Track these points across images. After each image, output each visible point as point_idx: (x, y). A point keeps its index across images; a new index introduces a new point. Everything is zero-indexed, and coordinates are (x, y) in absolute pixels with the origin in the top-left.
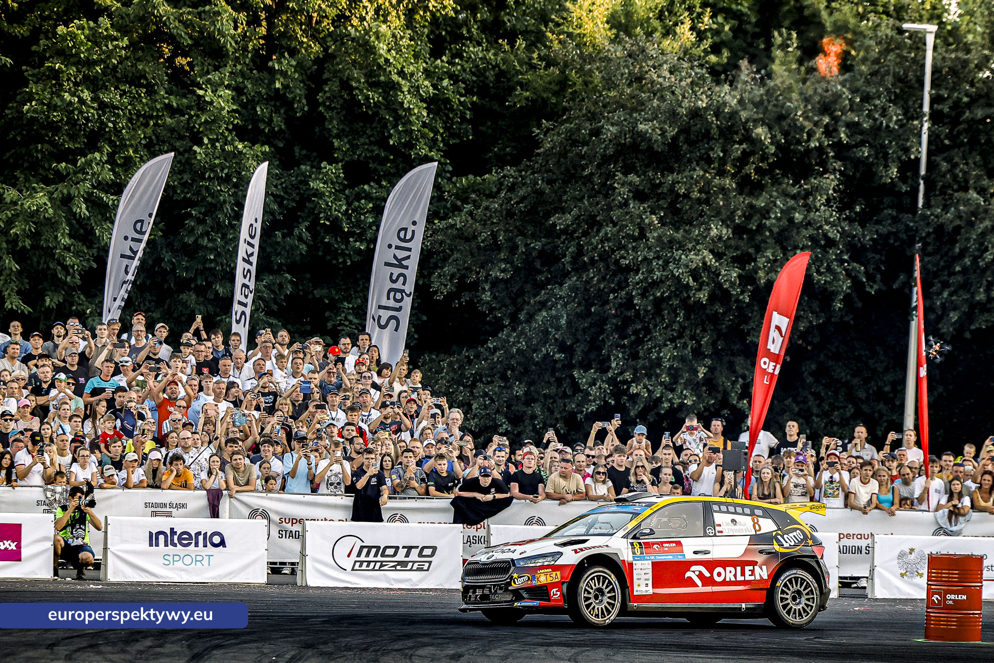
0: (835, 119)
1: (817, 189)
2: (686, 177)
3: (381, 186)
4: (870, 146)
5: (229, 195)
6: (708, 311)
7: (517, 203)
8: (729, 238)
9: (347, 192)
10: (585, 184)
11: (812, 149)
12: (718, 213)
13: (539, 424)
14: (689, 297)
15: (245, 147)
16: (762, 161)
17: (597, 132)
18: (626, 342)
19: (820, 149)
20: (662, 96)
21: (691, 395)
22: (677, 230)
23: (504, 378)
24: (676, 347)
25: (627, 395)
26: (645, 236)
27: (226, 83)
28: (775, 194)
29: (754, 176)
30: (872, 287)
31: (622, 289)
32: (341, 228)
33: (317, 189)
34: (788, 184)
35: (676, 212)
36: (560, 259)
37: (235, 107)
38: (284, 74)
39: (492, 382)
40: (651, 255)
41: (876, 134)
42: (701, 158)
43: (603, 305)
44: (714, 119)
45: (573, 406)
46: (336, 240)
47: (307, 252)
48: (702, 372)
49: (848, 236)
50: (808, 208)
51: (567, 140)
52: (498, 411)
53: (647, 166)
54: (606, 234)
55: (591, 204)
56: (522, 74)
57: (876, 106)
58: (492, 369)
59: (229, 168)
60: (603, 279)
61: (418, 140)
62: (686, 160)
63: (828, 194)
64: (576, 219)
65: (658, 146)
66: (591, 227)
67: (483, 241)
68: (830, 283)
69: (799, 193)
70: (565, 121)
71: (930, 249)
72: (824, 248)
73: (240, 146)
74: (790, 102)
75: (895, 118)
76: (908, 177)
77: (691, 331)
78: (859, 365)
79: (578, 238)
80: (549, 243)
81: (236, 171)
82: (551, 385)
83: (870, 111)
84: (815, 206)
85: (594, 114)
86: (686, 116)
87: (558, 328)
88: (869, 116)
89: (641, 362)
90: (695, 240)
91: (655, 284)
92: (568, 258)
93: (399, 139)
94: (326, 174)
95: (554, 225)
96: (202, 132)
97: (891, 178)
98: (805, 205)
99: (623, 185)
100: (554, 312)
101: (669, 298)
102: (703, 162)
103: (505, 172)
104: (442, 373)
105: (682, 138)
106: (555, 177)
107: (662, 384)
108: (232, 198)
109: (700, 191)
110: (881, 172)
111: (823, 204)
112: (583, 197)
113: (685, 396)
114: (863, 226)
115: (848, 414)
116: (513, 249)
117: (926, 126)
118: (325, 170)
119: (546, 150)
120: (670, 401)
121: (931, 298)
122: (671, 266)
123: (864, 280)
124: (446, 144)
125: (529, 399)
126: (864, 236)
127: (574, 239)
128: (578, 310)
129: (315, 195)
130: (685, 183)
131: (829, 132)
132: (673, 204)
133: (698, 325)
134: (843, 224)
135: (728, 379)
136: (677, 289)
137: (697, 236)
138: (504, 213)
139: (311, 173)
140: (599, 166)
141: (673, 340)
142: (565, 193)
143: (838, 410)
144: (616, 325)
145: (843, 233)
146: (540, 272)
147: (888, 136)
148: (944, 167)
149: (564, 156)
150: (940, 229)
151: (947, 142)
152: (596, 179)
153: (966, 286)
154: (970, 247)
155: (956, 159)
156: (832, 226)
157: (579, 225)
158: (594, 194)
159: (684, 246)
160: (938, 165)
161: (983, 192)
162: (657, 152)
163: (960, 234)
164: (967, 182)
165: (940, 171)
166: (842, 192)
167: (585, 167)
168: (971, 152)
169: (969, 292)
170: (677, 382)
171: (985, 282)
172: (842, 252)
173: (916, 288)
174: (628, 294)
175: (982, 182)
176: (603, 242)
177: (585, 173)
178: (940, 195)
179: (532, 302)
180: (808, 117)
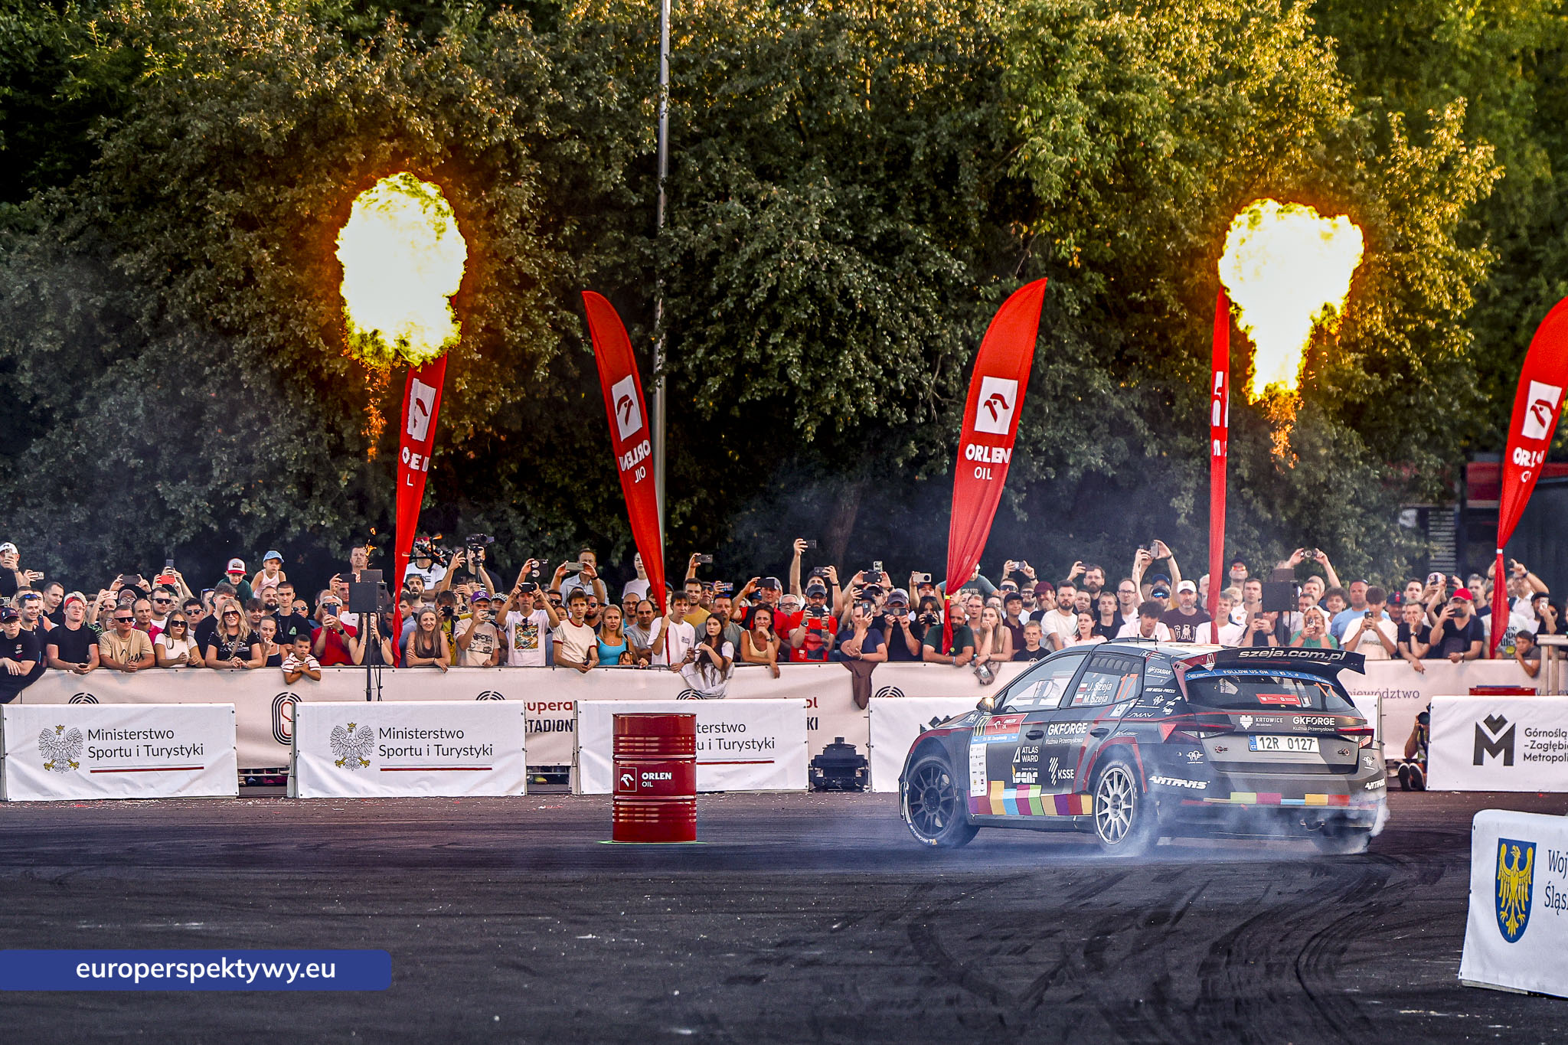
0: (531, 101)
1: (505, 204)
2: (312, 192)
4: (583, 138)
6: (351, 389)
7: (69, 239)
10: (166, 209)
11: (497, 146)
13: (109, 564)
14: (321, 368)
16: (424, 165)
17: (180, 133)
18: (233, 438)
19: (508, 144)
20: (274, 75)
21: (331, 513)
22: (301, 269)
23: (57, 498)
24: (305, 444)
25: (237, 516)
26: (253, 280)
31: (222, 360)
34: (463, 197)
35: (300, 244)
36: (134, 320)
39: (40, 504)
40: (262, 308)
41: (590, 121)
42: (335, 164)
43: (197, 387)
44: (350, 105)
45: (161, 536)
48: (345, 478)
49: (555, 271)
50: (493, 232)
51: (138, 144)
52: (49, 548)
53: (257, 179)
54: (197, 279)
55: (175, 238)
56: (76, 53)
57: (589, 80)
58: (39, 485)
60: (198, 346)
62: (312, 168)
63: (521, 211)
64: (155, 260)
65: (270, 149)
66: (176, 271)
67: (19, 297)
68: (529, 341)
69: (478, 210)
70: (138, 116)
72: (519, 290)
74: (461, 76)
75: (616, 97)
76: (642, 183)
77: (327, 418)
78: (582, 461)
79: (158, 287)
80: (118, 298)
82: (128, 506)
83: (581, 87)
84: (503, 229)
85: (176, 105)
86: (310, 102)
87: (133, 421)
88: (580, 94)
89: (256, 468)
91: (272, 351)
92: (145, 319)
95: (121, 269)
97: (615, 185)
98: (488, 228)
99: (220, 207)
100: (125, 398)
101: (293, 370)
102: (336, 170)
103: (50, 195)
105: (305, 136)
106: (121, 200)
107: (287, 498)
110: (600, 176)
111: (515, 225)
112: (165, 228)
113: (323, 515)
114: (575, 254)
115: (568, 535)
116: (65, 307)
117: (664, 105)
119: (108, 161)
120: (301, 523)
121: (680, 360)
122: (292, 323)
123: (580, 335)
125: (95, 528)
126: (578, 271)
127: (152, 291)
128: (162, 394)
130: (311, 200)
131: (519, 120)
132: (294, 233)
133: (337, 409)
134: (546, 255)
135: (384, 486)
136: (303, 358)
138: (49, 256)
140: (187, 180)
141: (301, 433)
142: (140, 220)
143: (553, 529)
144: (219, 414)
145: (545, 268)
146: (106, 341)
147: (608, 123)
148: (693, 165)
149: (136, 168)
150: (688, 257)
151: (695, 129)
152: (183, 201)
153: (729, 340)
154: (733, 282)
155: (711, 154)
156: (528, 256)
157: (159, 268)
158: (180, 222)
159: (311, 293)
160: (683, 164)
161: (749, 199)
162: (268, 157)
163: (717, 263)
164: (726, 186)
165: (687, 172)
166: (543, 208)
167: (165, 183)
168: (732, 143)
169: (734, 348)
170: (309, 495)
171: (757, 333)
172: (545, 295)
173: (659, 346)
174: (232, 367)
175: (749, 186)
176: (193, 292)
177: (165, 191)
178: (688, 207)
179: (95, 384)
180: (488, 99)
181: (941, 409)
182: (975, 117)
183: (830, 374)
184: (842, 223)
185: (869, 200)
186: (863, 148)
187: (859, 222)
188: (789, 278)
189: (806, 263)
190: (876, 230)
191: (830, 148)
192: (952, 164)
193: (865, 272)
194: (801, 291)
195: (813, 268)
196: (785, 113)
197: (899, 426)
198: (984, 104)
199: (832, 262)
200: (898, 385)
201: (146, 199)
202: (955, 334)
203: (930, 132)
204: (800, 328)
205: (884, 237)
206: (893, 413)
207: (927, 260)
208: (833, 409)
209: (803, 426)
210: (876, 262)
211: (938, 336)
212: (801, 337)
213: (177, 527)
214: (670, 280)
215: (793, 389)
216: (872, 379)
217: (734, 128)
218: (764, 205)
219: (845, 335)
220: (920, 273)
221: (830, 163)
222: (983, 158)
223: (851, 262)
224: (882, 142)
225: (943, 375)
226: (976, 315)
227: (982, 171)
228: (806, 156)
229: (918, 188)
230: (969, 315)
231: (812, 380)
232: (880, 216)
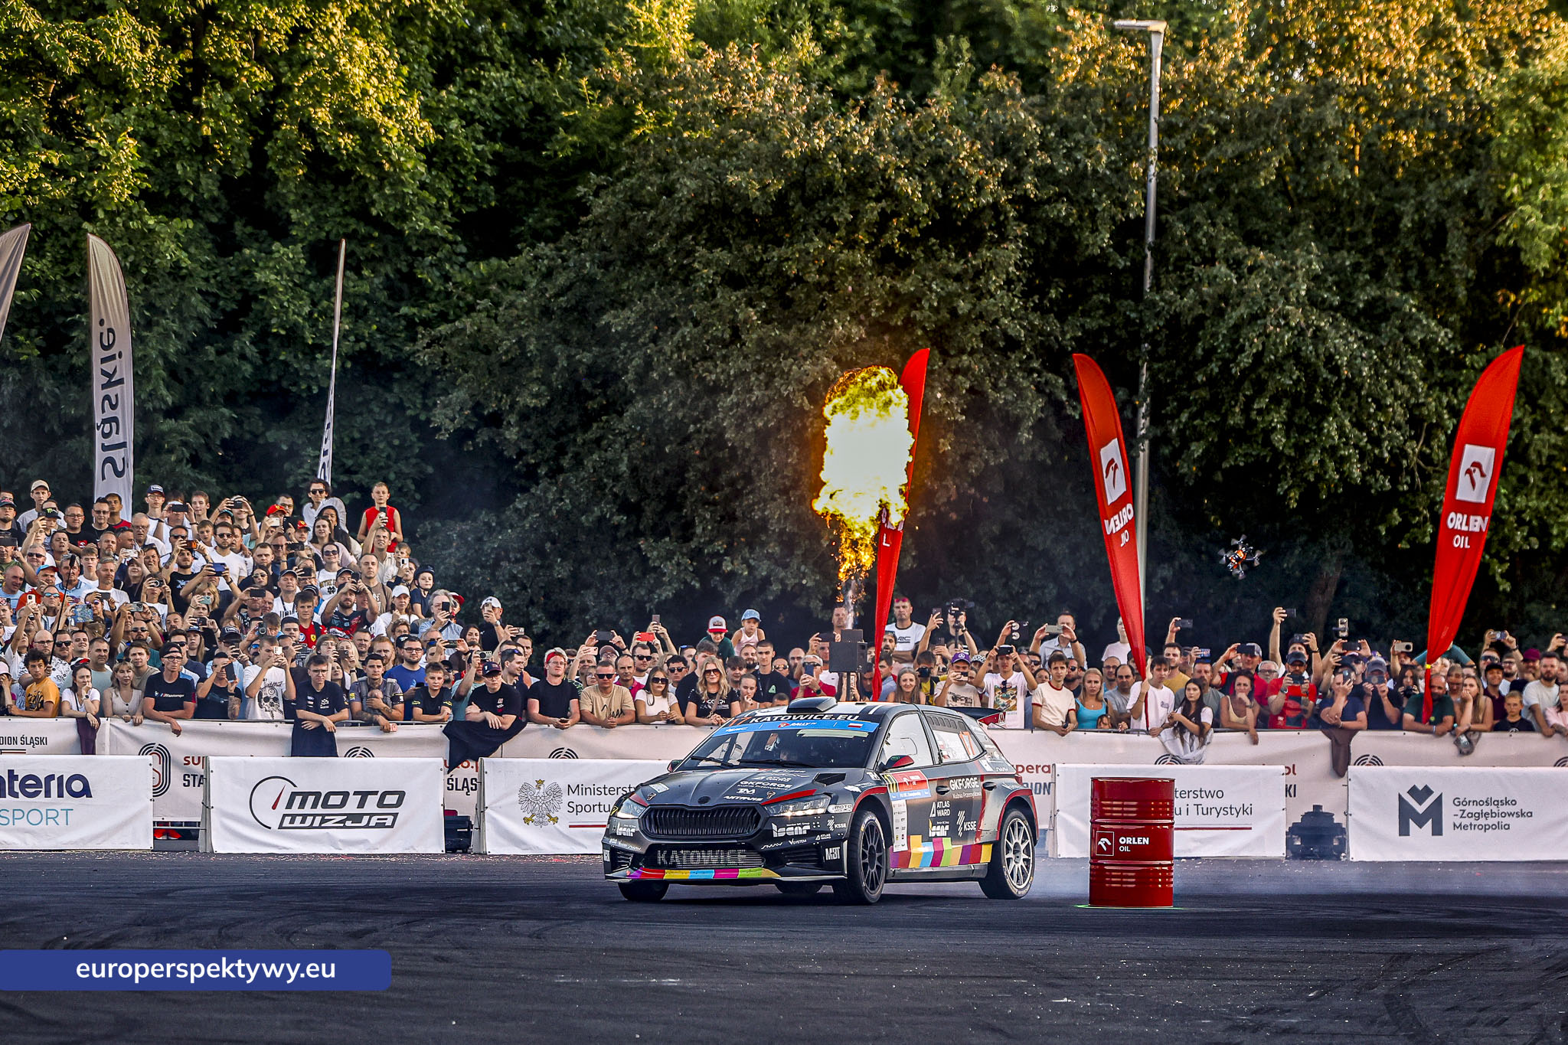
0: (1020, 163)
1: (991, 265)
2: (800, 251)
3: (361, 277)
4: (1071, 201)
5: (136, 293)
7: (557, 295)
8: (861, 339)
9: (311, 286)
10: (654, 267)
11: (984, 207)
12: (846, 305)
13: (591, 619)
14: (805, 427)
15: (158, 222)
16: (910, 226)
17: (669, 190)
18: (717, 496)
19: (995, 206)
20: (763, 134)
21: (813, 571)
22: (787, 328)
23: (540, 553)
24: (788, 503)
25: (718, 574)
26: (739, 339)
27: (130, 129)
28: (930, 274)
29: (900, 249)
30: (1075, 408)
31: (707, 418)
32: (303, 338)
33: (266, 283)
34: (948, 258)
35: (787, 303)
36: (620, 377)
37: (142, 165)
38: (214, 114)
39: (524, 559)
40: (748, 366)
41: (1078, 184)
42: (822, 223)
43: (681, 444)
44: (839, 165)
45: (642, 593)
46: (296, 357)
47: (253, 375)
48: (826, 538)
49: (1040, 334)
50: (979, 294)
51: (626, 202)
52: (532, 603)
53: (744, 237)
54: (684, 337)
55: (662, 296)
56: (567, 109)
57: (1077, 142)
58: (523, 540)
59: (136, 253)
60: (683, 404)
61: (413, 208)
62: (800, 228)
63: (1008, 273)
64: (643, 316)
65: (759, 208)
66: (662, 328)
67: (506, 353)
68: (1013, 403)
69: (965, 271)
70: (627, 174)
71: (1161, 350)
72: (1004, 352)
73: (151, 222)
74: (950, 137)
75: (1104, 159)
76: (1129, 247)
79: (645, 344)
80: (604, 354)
81: (146, 258)
82: (611, 563)
83: (1070, 150)
84: (989, 291)
85: (664, 163)
86: (798, 161)
87: (617, 478)
88: (1068, 156)
89: (739, 525)
90: (812, 343)
91: (757, 409)
92: (631, 376)
93: (386, 206)
94: (280, 261)
95: (608, 325)
96: (96, 202)
97: (1102, 249)
98: (973, 290)
99: (707, 265)
100: (609, 455)
101: (778, 429)
102: (824, 230)
103: (538, 251)
104: (451, 546)
105: (793, 195)
106: (610, 257)
107: (769, 556)
108: (140, 298)
109: (820, 272)
110: (1087, 239)
111: (1001, 287)
112: (652, 285)
113: (804, 574)
114: (1062, 318)
115: (1048, 598)
116: (552, 363)
117: (1153, 169)
118: (276, 255)
119: (597, 218)
120: (782, 581)
121: (1164, 424)
122: (777, 382)
123: (1064, 398)
124: (457, 214)
125: (577, 584)
126: (1063, 333)
127: (640, 348)
128: (646, 451)
129: (264, 292)
130: (798, 259)
131: (1008, 182)
132: (781, 292)
134: (1031, 317)
136: (787, 417)
137: (816, 336)
138: (537, 312)
139: (258, 259)
140: (675, 238)
141: (785, 491)
142: (627, 278)
143: (1034, 592)
144: (703, 472)
145: (1031, 330)
146: (592, 397)
147: (1095, 186)
148: (1180, 229)
149: (625, 225)
150: (1174, 321)
151: (1183, 193)
152: (670, 259)
153: (1214, 404)
154: (1219, 346)
155: (1198, 218)
156: (1013, 318)
157: (646, 325)
158: (667, 280)
159: (796, 353)
160: (1171, 227)
161: (1235, 264)
162: (757, 216)
163: (1203, 328)
164: (1213, 251)
165: (1174, 236)
166: (1030, 270)
167: (652, 241)
168: (1220, 207)
169: (1218, 413)
170: (791, 554)
171: (1242, 398)
172: (1030, 357)
173: (1143, 410)
174: (717, 424)
175: (1236, 251)
176: (679, 350)
177: (653, 249)
178: (1174, 271)
179: (579, 440)
180: (976, 161)
181: (1426, 477)
182: (1464, 184)
183: (1313, 440)
184: (1329, 289)
185: (1356, 267)
186: (1351, 214)
187: (1345, 287)
188: (1275, 344)
189: (1291, 329)
190: (1363, 297)
191: (1318, 214)
192: (1441, 231)
193: (1351, 339)
194: (1286, 357)
195: (1299, 334)
196: (1273, 178)
197: (1382, 494)
198: (1473, 172)
199: (1318, 329)
200: (1381, 452)
201: (635, 257)
202: (1441, 402)
203: (1419, 199)
204: (1285, 393)
205: (1371, 304)
206: (1377, 480)
207: (1413, 327)
208: (1317, 476)
209: (1286, 492)
210: (1362, 328)
211: (1423, 404)
212: (1286, 403)
213: (659, 584)
214: (1155, 345)
215: (1277, 455)
216: (1356, 446)
217: (1222, 192)
218: (1251, 270)
219: (1330, 401)
220: (1406, 341)
221: (1317, 231)
222: (1472, 226)
223: (1337, 328)
224: (1370, 208)
225: (1427, 443)
226: (1461, 384)
227: (1470, 238)
228: (1294, 221)
229: (1406, 254)
230: (1455, 384)
231: (1296, 446)
232: (1367, 283)
